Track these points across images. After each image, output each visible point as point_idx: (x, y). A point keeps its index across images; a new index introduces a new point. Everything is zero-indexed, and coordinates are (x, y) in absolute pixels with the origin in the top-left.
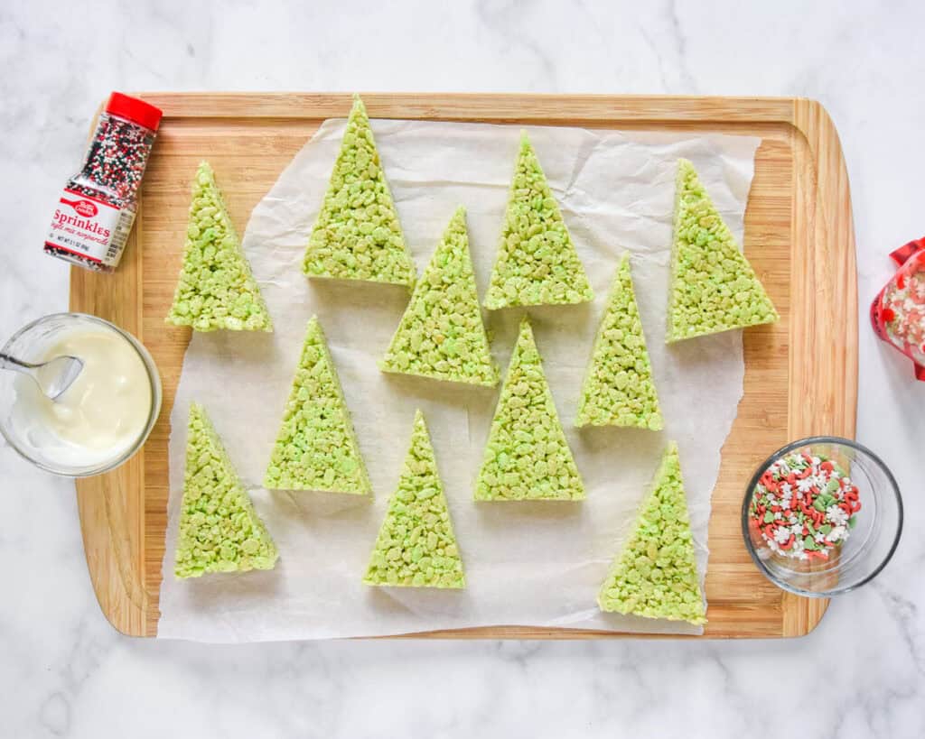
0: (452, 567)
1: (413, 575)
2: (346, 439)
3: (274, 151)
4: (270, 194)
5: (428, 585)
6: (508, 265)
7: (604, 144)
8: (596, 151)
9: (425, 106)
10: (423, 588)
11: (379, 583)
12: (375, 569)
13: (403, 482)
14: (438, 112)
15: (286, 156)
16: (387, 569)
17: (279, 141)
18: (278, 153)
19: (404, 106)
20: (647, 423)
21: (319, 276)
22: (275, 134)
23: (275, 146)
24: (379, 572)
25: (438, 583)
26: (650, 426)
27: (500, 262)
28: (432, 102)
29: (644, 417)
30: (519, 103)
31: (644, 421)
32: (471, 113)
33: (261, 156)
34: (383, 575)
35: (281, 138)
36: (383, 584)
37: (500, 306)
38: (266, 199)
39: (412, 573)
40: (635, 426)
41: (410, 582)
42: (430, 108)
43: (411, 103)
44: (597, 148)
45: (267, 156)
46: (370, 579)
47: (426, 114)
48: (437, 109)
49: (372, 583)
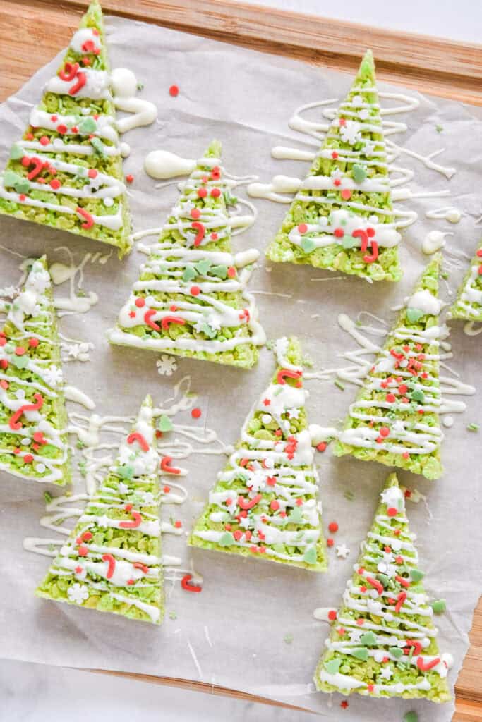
0: (150, 595)
1: (101, 596)
2: (52, 413)
3: (29, 38)
4: (19, 93)
5: (116, 612)
6: (307, 213)
7: (440, 116)
8: (429, 122)
9: (226, 17)
10: (109, 614)
11: (56, 597)
12: (55, 579)
13: (110, 480)
14: (240, 26)
15: (42, 46)
16: (69, 582)
17: (36, 25)
18: (32, 41)
19: (199, 12)
20: (422, 468)
21: (11, 215)
22: (33, 17)
23: (29, 32)
24: (59, 583)
25: (127, 611)
26: (424, 472)
27: (299, 207)
28: (236, 14)
29: (419, 461)
30: (341, 33)
31: (418, 464)
32: (281, 36)
33: (12, 41)
34: (63, 589)
35: (40, 23)
36: (61, 600)
37: (284, 259)
38: (12, 99)
39: (99, 593)
40: (406, 469)
41: (95, 604)
42: (230, 20)
43: (208, 10)
44: (431, 118)
45: (20, 42)
46: (47, 591)
47: (224, 26)
48: (239, 23)
49: (47, 596)
